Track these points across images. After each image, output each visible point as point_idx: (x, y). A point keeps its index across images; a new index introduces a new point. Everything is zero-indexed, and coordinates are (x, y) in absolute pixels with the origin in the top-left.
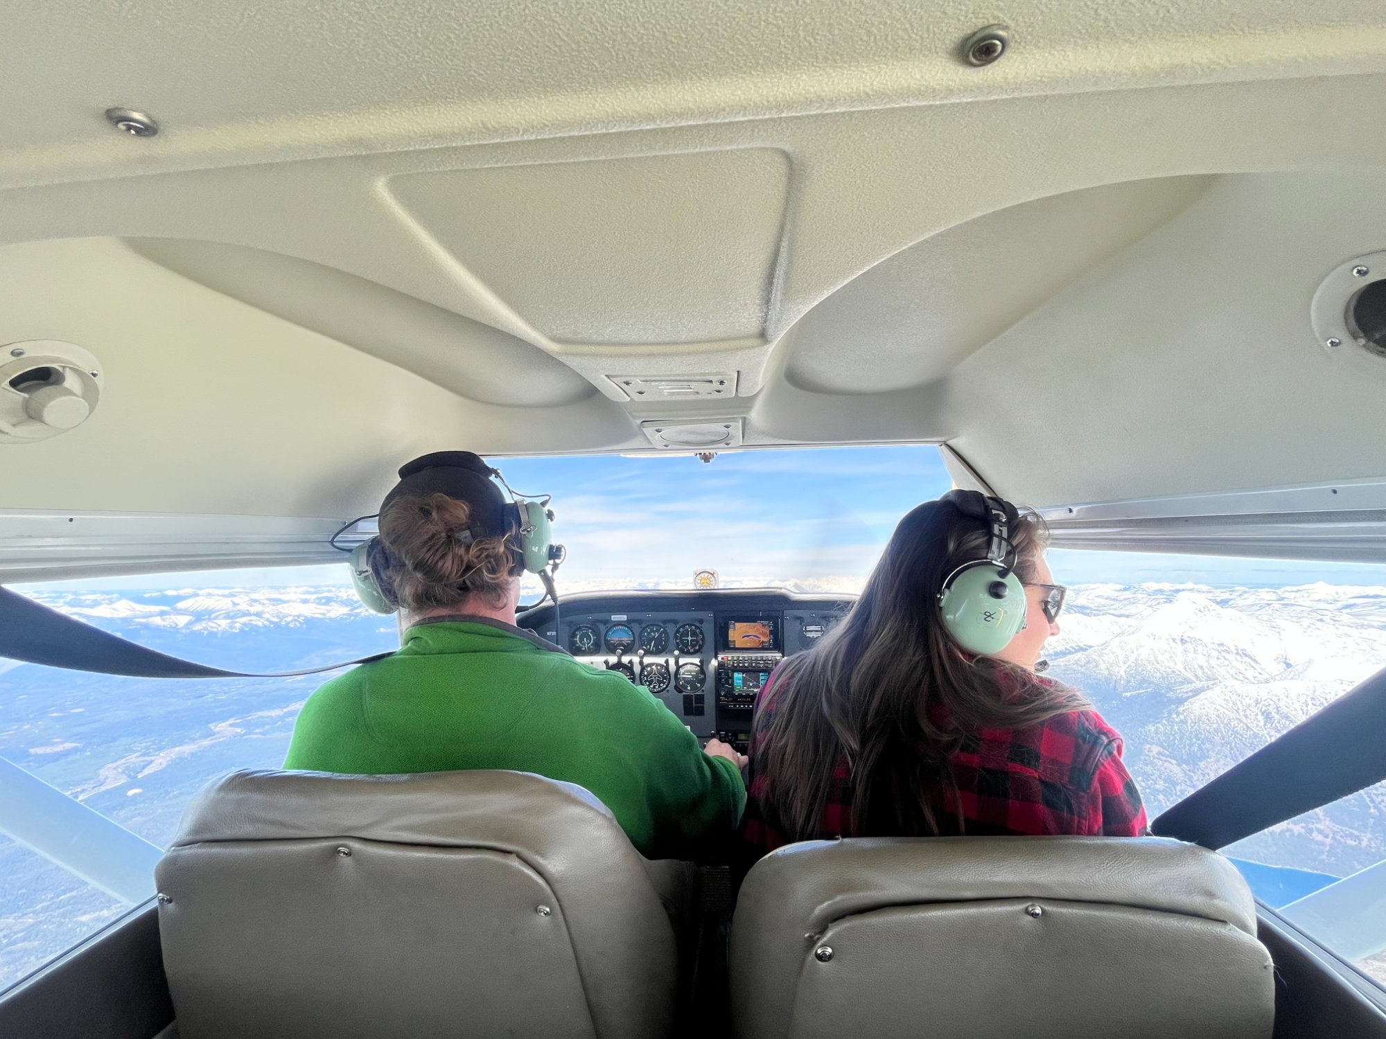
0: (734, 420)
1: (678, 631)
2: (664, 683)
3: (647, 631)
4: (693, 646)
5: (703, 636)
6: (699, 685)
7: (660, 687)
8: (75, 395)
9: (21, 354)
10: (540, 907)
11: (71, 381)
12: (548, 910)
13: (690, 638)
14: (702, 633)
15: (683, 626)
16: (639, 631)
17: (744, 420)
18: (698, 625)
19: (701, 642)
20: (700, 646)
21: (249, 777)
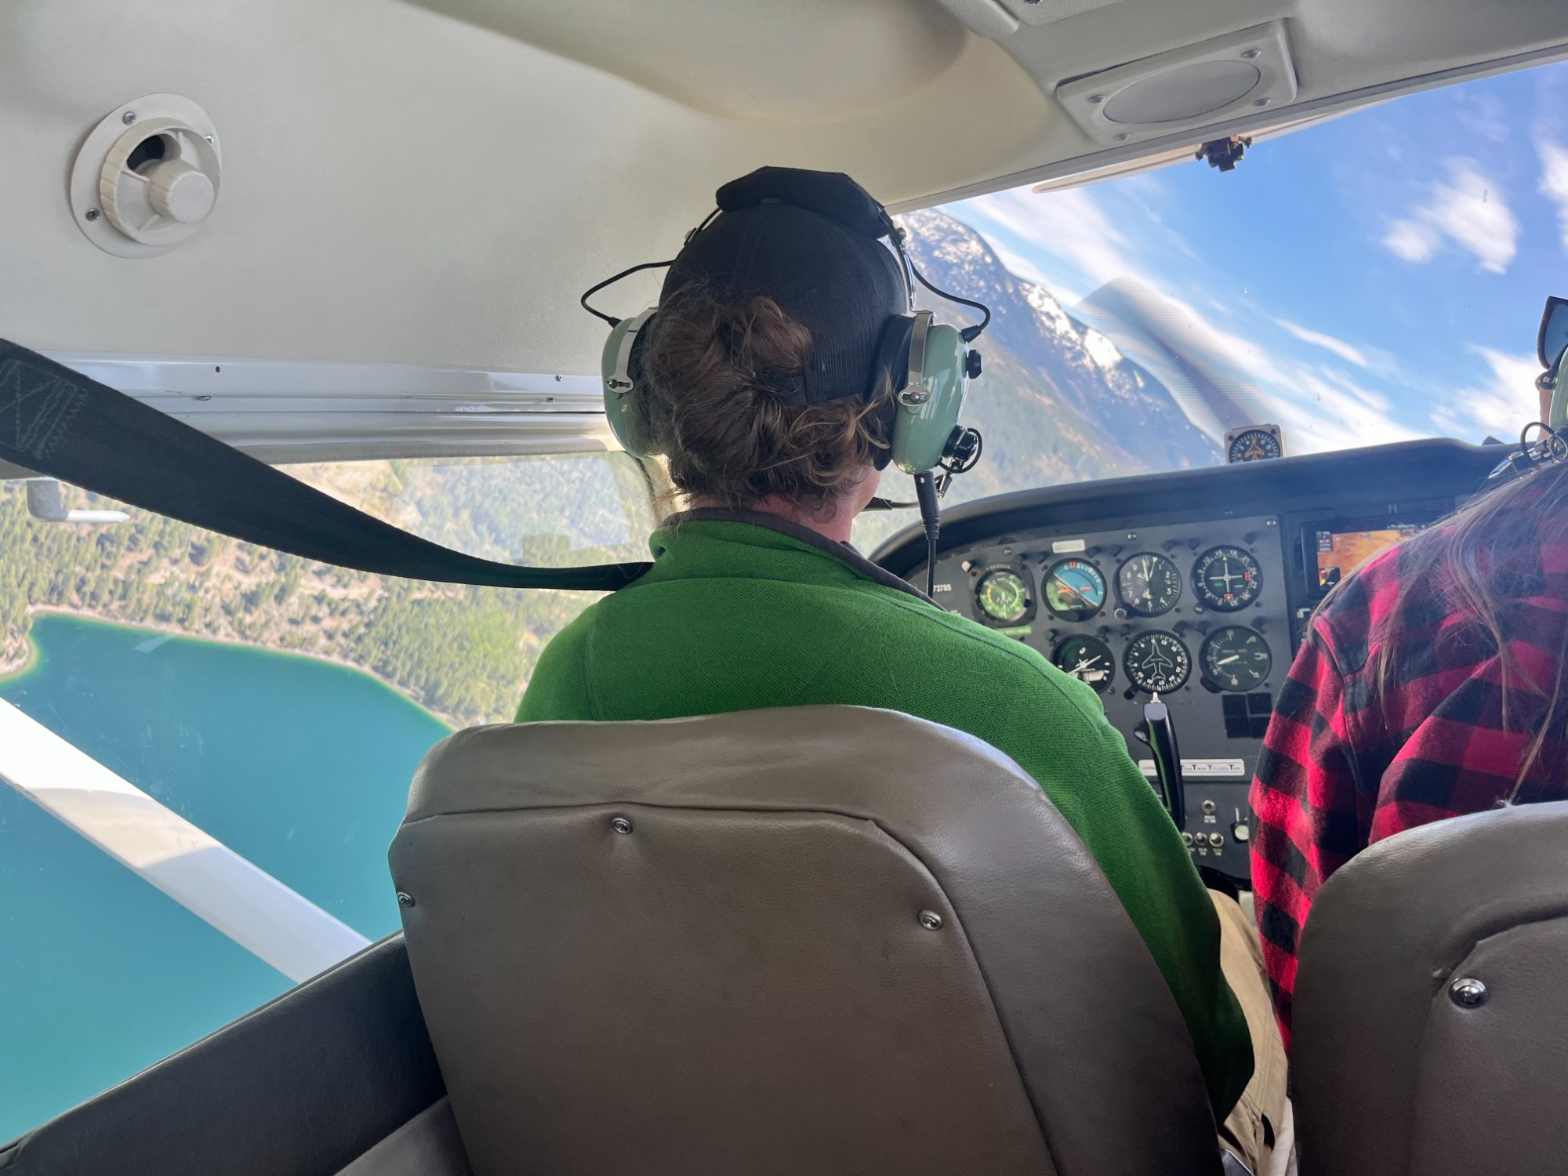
0: (1262, 29)
1: (1198, 564)
2: (1177, 675)
3: (1131, 570)
4: (1236, 593)
5: (1259, 570)
6: (1256, 675)
7: (1167, 682)
8: (194, 169)
9: (132, 118)
10: (925, 912)
11: (187, 152)
12: (938, 918)
13: (1227, 577)
14: (1254, 563)
15: (1210, 552)
16: (1114, 571)
17: (1288, 23)
18: (1246, 547)
19: (1254, 584)
20: (1252, 591)
21: (481, 731)
